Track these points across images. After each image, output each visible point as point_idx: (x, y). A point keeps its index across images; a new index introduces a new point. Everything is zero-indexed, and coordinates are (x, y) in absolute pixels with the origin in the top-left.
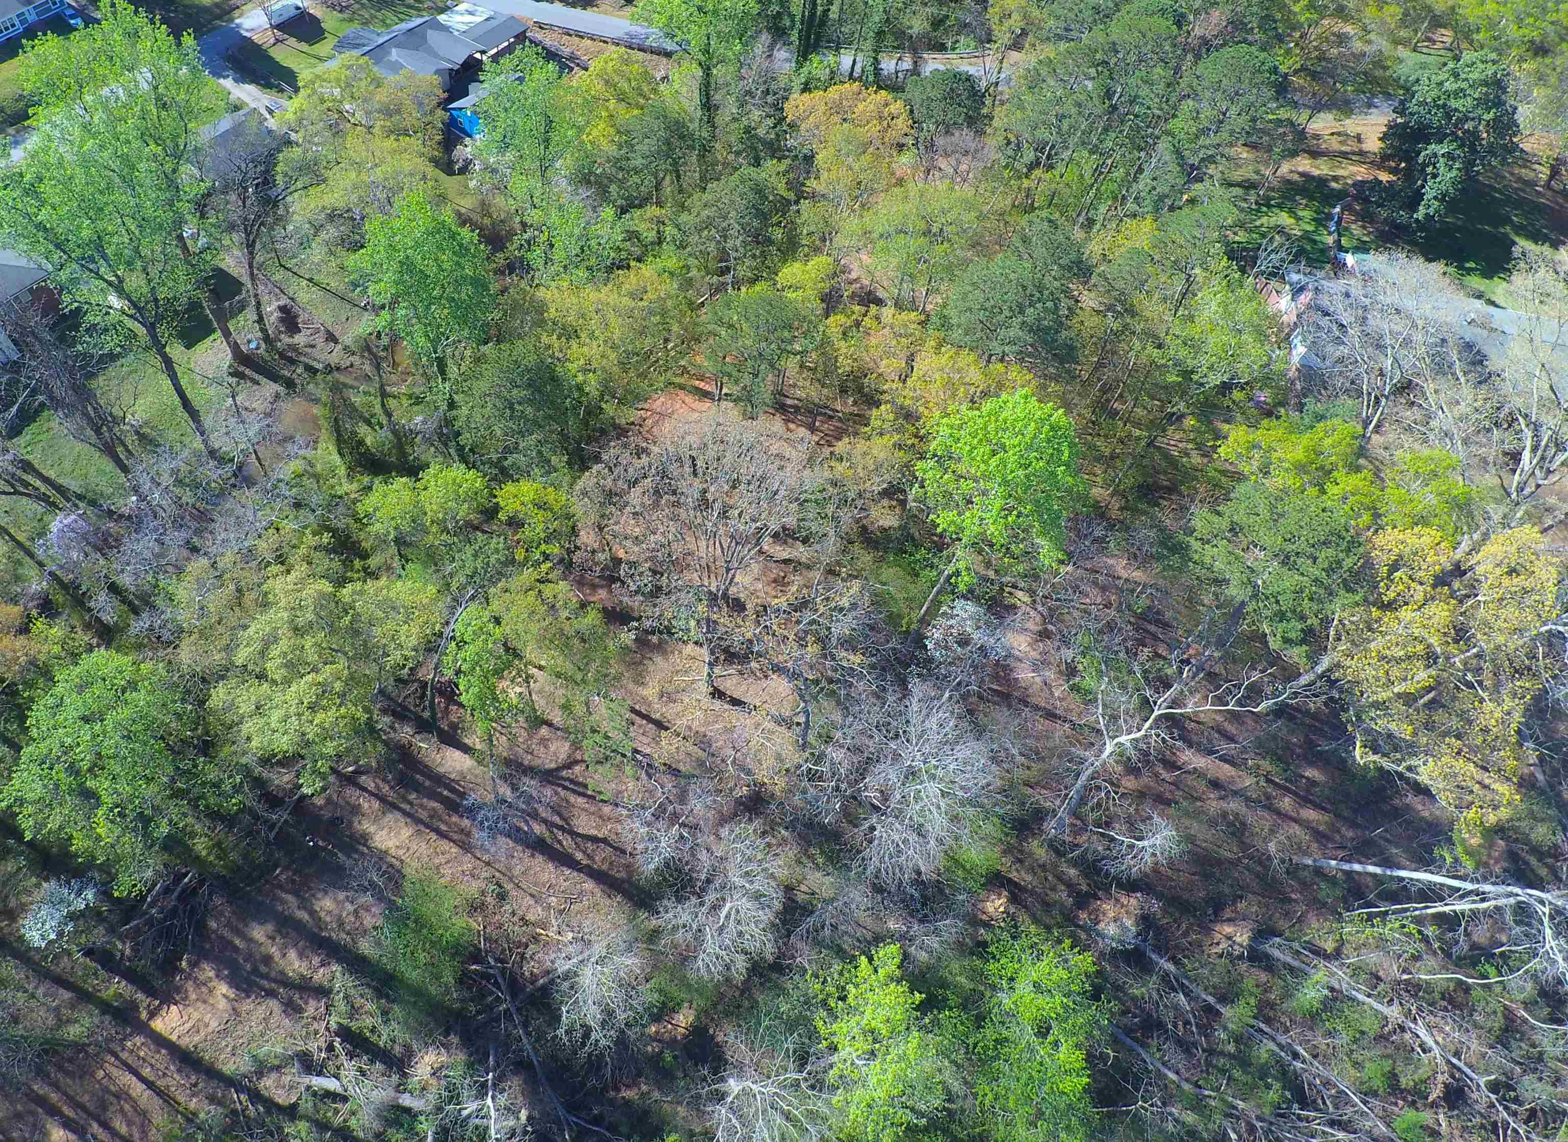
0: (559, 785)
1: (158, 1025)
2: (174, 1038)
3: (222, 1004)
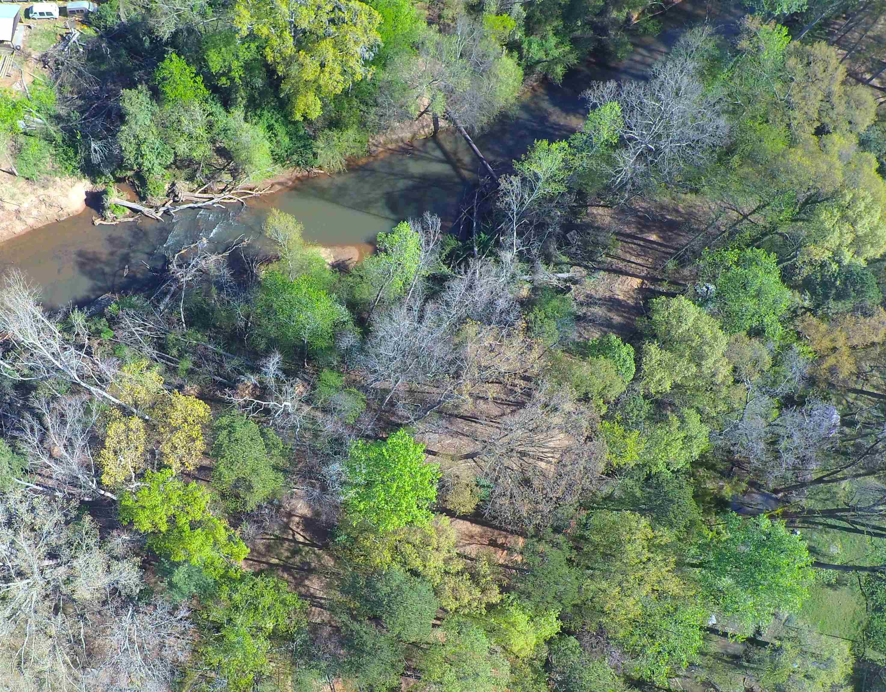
1: (639, 281)
2: (630, 278)
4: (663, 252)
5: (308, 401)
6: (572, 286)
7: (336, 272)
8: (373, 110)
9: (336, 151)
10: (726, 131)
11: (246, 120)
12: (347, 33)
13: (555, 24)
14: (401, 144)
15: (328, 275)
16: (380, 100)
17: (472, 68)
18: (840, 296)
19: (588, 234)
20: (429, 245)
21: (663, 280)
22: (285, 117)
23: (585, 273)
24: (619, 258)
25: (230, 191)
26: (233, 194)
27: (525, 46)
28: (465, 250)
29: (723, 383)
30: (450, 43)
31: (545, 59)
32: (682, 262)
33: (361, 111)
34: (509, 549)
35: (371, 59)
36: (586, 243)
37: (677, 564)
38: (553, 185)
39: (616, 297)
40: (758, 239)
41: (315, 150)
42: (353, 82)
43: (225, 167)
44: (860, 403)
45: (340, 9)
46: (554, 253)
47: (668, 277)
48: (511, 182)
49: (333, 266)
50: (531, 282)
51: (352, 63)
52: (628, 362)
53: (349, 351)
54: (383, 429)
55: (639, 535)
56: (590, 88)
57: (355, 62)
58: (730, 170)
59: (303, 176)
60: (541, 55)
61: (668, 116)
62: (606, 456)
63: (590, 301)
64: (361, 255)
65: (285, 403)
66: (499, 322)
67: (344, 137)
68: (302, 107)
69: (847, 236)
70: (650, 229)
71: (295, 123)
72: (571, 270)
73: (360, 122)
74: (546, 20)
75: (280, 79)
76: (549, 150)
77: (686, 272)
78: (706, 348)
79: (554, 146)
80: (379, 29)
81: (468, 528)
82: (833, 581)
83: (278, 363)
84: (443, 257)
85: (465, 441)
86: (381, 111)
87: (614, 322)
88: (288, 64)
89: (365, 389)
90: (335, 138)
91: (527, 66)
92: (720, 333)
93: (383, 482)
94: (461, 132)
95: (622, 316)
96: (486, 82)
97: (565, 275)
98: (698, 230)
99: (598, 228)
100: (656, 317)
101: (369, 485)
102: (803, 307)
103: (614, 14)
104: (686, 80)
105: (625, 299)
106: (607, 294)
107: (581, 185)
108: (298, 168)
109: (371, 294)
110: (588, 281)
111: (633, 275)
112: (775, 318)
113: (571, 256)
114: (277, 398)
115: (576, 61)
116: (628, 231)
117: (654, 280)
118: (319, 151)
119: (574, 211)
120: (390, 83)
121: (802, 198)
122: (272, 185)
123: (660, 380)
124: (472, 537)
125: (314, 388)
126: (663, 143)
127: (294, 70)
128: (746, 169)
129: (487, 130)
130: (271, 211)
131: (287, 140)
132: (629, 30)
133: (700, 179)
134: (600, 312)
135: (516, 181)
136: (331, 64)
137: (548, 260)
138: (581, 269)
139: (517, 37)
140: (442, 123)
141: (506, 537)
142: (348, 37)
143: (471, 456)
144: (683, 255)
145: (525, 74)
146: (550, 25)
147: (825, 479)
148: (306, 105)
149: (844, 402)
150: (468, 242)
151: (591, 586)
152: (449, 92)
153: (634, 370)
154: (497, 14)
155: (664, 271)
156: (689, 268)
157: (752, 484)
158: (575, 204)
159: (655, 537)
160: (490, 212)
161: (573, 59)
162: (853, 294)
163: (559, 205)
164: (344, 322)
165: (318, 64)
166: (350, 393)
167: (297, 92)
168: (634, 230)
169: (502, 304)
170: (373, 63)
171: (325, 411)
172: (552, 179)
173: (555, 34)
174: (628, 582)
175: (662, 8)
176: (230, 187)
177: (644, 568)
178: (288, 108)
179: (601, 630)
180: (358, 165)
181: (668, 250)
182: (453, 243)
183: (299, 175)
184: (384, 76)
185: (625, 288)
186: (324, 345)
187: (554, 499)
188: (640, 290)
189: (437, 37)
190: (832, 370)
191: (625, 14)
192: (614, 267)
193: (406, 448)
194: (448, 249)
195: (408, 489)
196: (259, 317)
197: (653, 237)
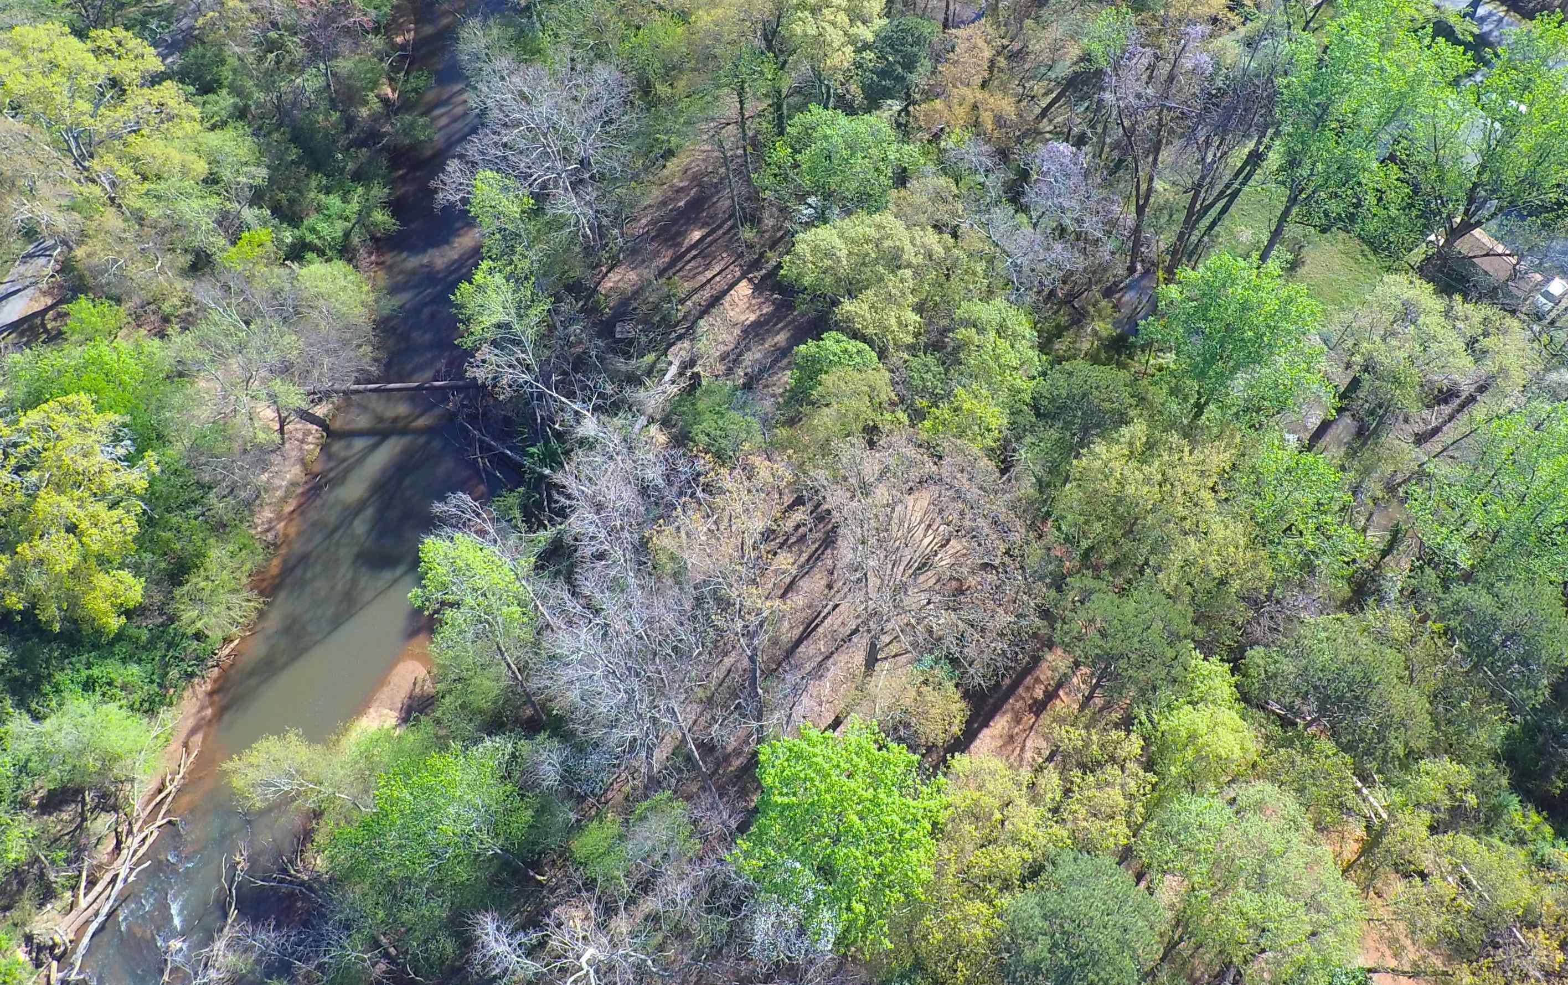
0: (820, 546)
1: (744, 283)
2: (732, 292)
3: (743, 318)
4: (724, 234)
5: (609, 910)
6: (695, 370)
7: (416, 719)
8: (212, 498)
9: (223, 597)
10: (617, 74)
11: (37, 717)
12: (59, 458)
13: (314, 184)
14: (300, 490)
15: (412, 738)
16: (207, 478)
17: (278, 318)
18: (910, 65)
19: (635, 309)
20: (487, 533)
21: (762, 255)
22: (95, 646)
23: (686, 344)
24: (696, 291)
25: (130, 832)
26: (141, 830)
27: (310, 238)
28: (537, 488)
29: (947, 249)
30: (216, 324)
31: (350, 225)
32: (754, 220)
33: (196, 518)
34: (1060, 685)
35: (132, 449)
36: (646, 321)
37: (1185, 436)
38: (532, 312)
39: (748, 322)
40: (780, 117)
41: (190, 631)
42: (141, 498)
43: (82, 814)
44: (1060, 119)
45: (15, 445)
46: (629, 368)
47: (763, 246)
48: (484, 361)
49: (405, 720)
50: (651, 420)
51: (111, 481)
52: (850, 348)
53: (568, 775)
54: (743, 793)
55: (1116, 465)
56: (437, 193)
57: (114, 475)
58: (670, 102)
59: (215, 681)
60: (340, 227)
61: (546, 125)
62: (975, 449)
63: (732, 359)
64: (424, 659)
65: (583, 960)
66: (681, 494)
67: (213, 568)
68: (105, 606)
69: (839, 19)
70: (683, 234)
71: (120, 636)
72: (670, 358)
73: (213, 529)
74: (299, 191)
75: (29, 614)
76: (479, 286)
77: (769, 222)
78: (887, 244)
79: (479, 277)
80: (100, 409)
81: (993, 737)
82: (1290, 257)
83: (498, 929)
84: (523, 527)
85: (841, 658)
86: (223, 489)
87: (783, 344)
88: (20, 583)
89: (654, 783)
90: (202, 584)
91: (340, 251)
92: (877, 217)
93: (836, 841)
94: (356, 392)
95: (782, 329)
96: (315, 314)
97: (673, 370)
98: (722, 179)
99: (636, 294)
100: (807, 281)
101: (826, 871)
102: (899, 113)
103: (364, 112)
104: (516, 79)
105: (758, 313)
106: (737, 331)
107: (559, 279)
108: (196, 680)
109: (498, 680)
110: (702, 345)
111: (732, 286)
112: (894, 147)
113: (651, 346)
114: (562, 970)
115: (386, 190)
116: (667, 260)
117: (755, 265)
118: (199, 625)
119: (590, 310)
120: (195, 448)
121: (759, 43)
122: (186, 745)
123: (900, 323)
124: (1011, 738)
125: (590, 884)
126: (578, 150)
127: (36, 581)
128: (681, 84)
129: (383, 355)
130: (225, 773)
131: (134, 669)
132: (399, 108)
133: (656, 140)
134: (758, 356)
135: (486, 352)
136: (81, 513)
137: (634, 380)
138: (679, 345)
139: (289, 240)
140: (320, 411)
141: (1038, 680)
142: (67, 461)
143: (871, 661)
144: (745, 214)
145: (349, 261)
146: (310, 190)
147: (1141, 202)
148: (107, 597)
149: (1048, 136)
150: (526, 476)
151: (1170, 578)
152: (285, 369)
153: (866, 347)
154: (234, 243)
155: (750, 246)
156: (766, 214)
157: (1108, 293)
158: (581, 303)
159: (1131, 444)
160: (507, 420)
161: (379, 192)
162: (915, 49)
163: (566, 324)
164: (513, 755)
165: (63, 534)
166: (643, 818)
167: (74, 601)
168: (670, 253)
169: (654, 474)
170: (140, 451)
171: (645, 886)
172: (522, 309)
173: (328, 193)
174: (1185, 518)
175: (405, 57)
176: (124, 828)
177: (1172, 485)
178: (86, 629)
179: (1252, 601)
180: (273, 577)
181: (726, 227)
182: (513, 499)
183: (208, 687)
184: (176, 451)
185: (743, 305)
186: (527, 815)
187: (1007, 559)
188: (758, 288)
189: (189, 337)
190: (999, 121)
191: (376, 100)
192: (703, 303)
193: (799, 757)
194: (517, 513)
195: (870, 794)
196: (392, 921)
197: (697, 235)
